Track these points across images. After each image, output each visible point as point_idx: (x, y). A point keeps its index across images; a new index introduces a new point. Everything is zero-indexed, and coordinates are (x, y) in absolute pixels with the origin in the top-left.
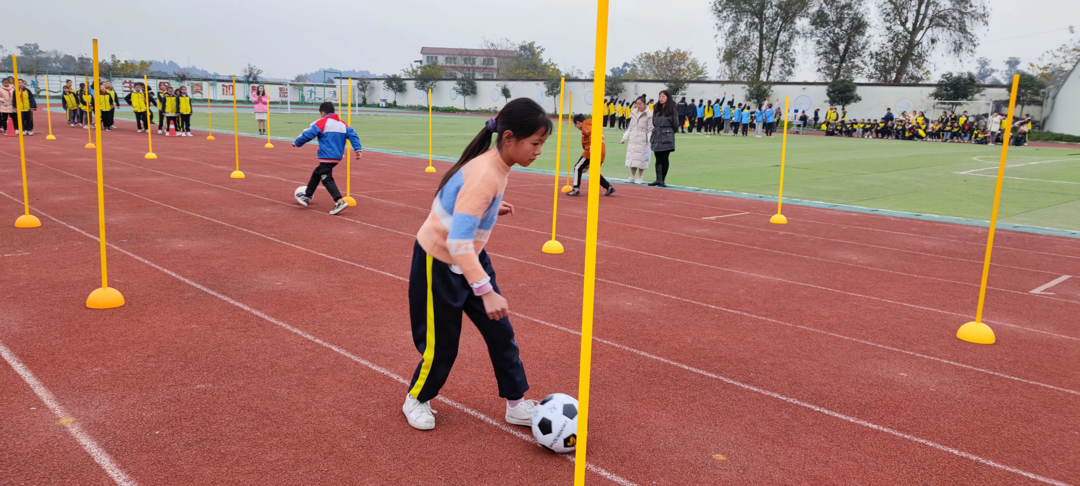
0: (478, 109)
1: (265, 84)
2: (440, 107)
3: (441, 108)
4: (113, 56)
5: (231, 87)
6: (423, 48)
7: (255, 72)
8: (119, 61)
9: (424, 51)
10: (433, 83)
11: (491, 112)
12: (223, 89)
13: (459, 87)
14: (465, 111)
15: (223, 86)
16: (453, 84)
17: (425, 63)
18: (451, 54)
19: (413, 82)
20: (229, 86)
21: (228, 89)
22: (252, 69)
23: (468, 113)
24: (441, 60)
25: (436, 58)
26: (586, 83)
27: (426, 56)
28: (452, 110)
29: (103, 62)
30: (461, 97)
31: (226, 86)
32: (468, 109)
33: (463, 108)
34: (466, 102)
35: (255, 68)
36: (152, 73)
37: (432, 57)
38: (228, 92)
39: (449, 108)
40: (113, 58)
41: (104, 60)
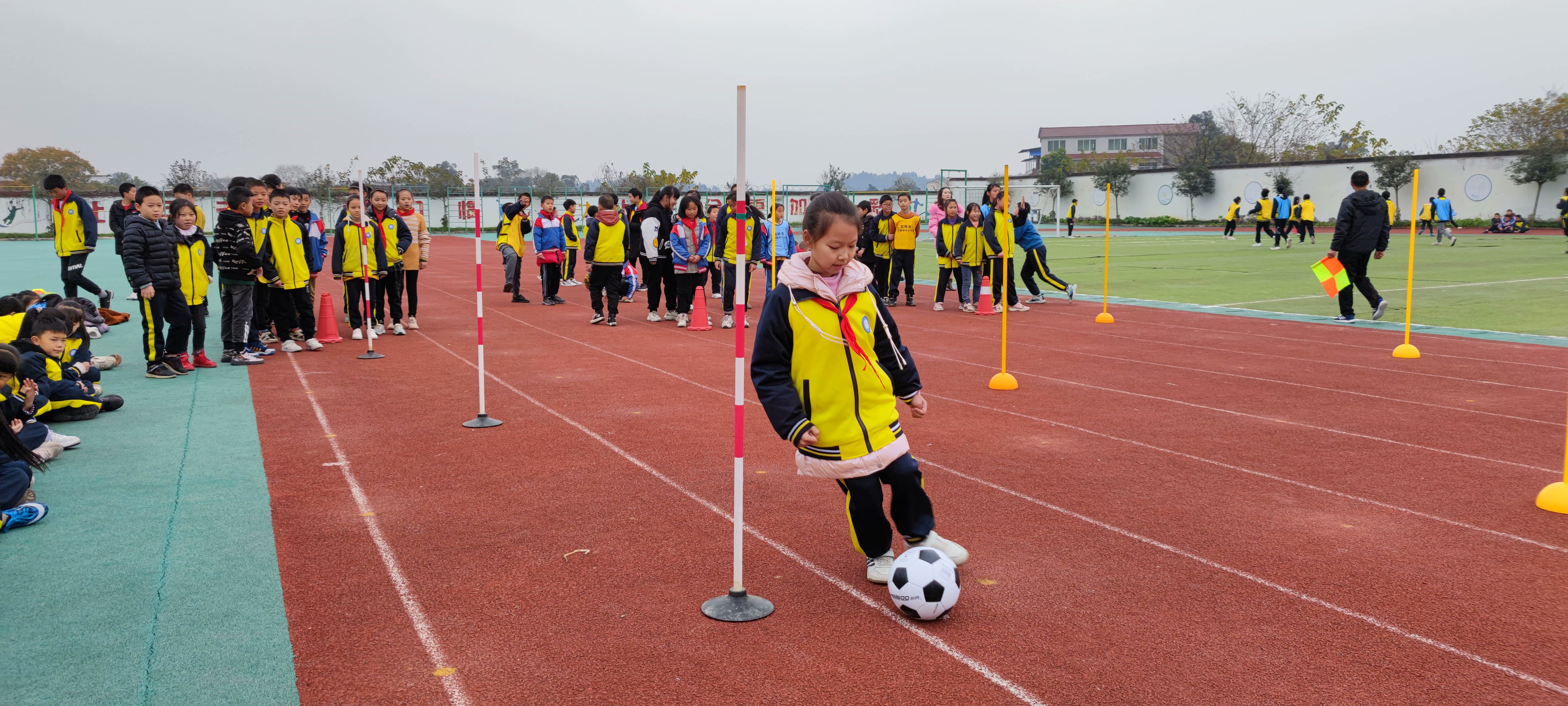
0: (1216, 218)
1: (856, 194)
2: (1142, 217)
3: (1144, 219)
4: (646, 165)
5: (803, 203)
6: (1041, 129)
7: (839, 178)
8: (653, 172)
9: (1043, 133)
10: (1126, 178)
11: (1245, 223)
12: (792, 206)
13: (1182, 183)
14: (1193, 224)
15: (792, 200)
16: (1170, 178)
17: (1044, 153)
18: (1087, 135)
19: (1031, 182)
20: (801, 201)
21: (798, 205)
22: (835, 173)
23: (1201, 226)
24: (1072, 147)
25: (1063, 143)
26: (1468, 161)
27: (1046, 142)
28: (1166, 221)
29: (632, 174)
30: (1185, 200)
31: (796, 202)
32: (1197, 218)
33: (1190, 219)
34: (1195, 207)
35: (840, 171)
36: (697, 187)
37: (1056, 142)
38: (799, 210)
39: (1159, 218)
40: (645, 168)
41: (634, 171)
